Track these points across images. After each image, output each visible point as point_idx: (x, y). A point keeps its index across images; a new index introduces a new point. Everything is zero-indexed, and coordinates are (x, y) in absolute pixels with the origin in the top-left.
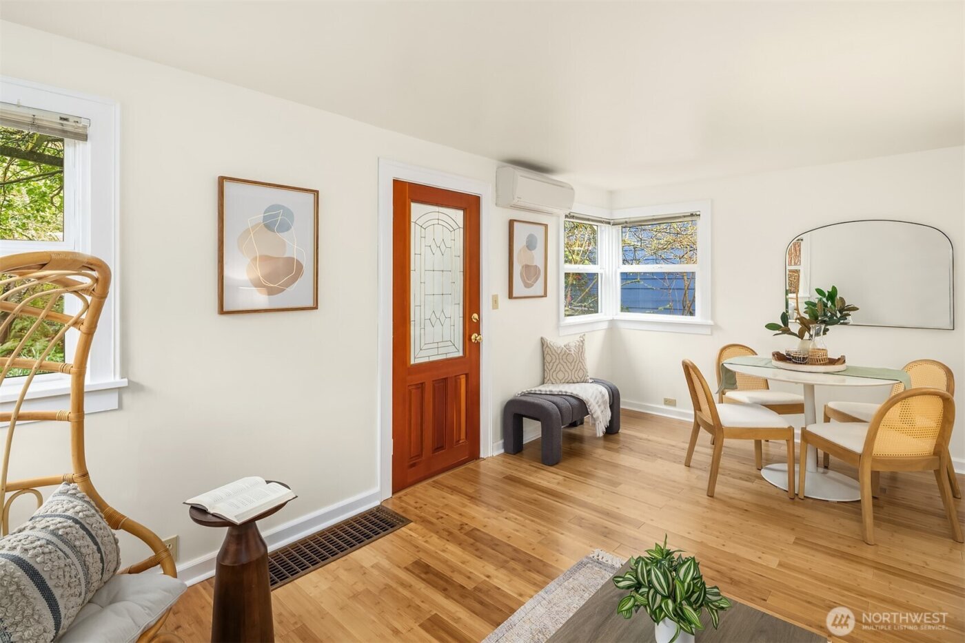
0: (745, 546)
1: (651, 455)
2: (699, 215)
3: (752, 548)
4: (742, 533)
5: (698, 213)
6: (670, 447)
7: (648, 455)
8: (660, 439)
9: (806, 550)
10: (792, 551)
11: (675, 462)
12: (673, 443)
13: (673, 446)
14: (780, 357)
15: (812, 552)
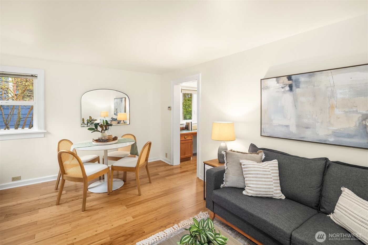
0: (118, 220)
1: (33, 210)
2: (37, 76)
3: (120, 219)
4: (111, 216)
5: (36, 75)
6: (37, 201)
7: (31, 211)
8: (26, 200)
9: (132, 208)
10: (130, 211)
11: (49, 207)
12: (37, 198)
13: (39, 200)
14: (97, 141)
15: (134, 207)
